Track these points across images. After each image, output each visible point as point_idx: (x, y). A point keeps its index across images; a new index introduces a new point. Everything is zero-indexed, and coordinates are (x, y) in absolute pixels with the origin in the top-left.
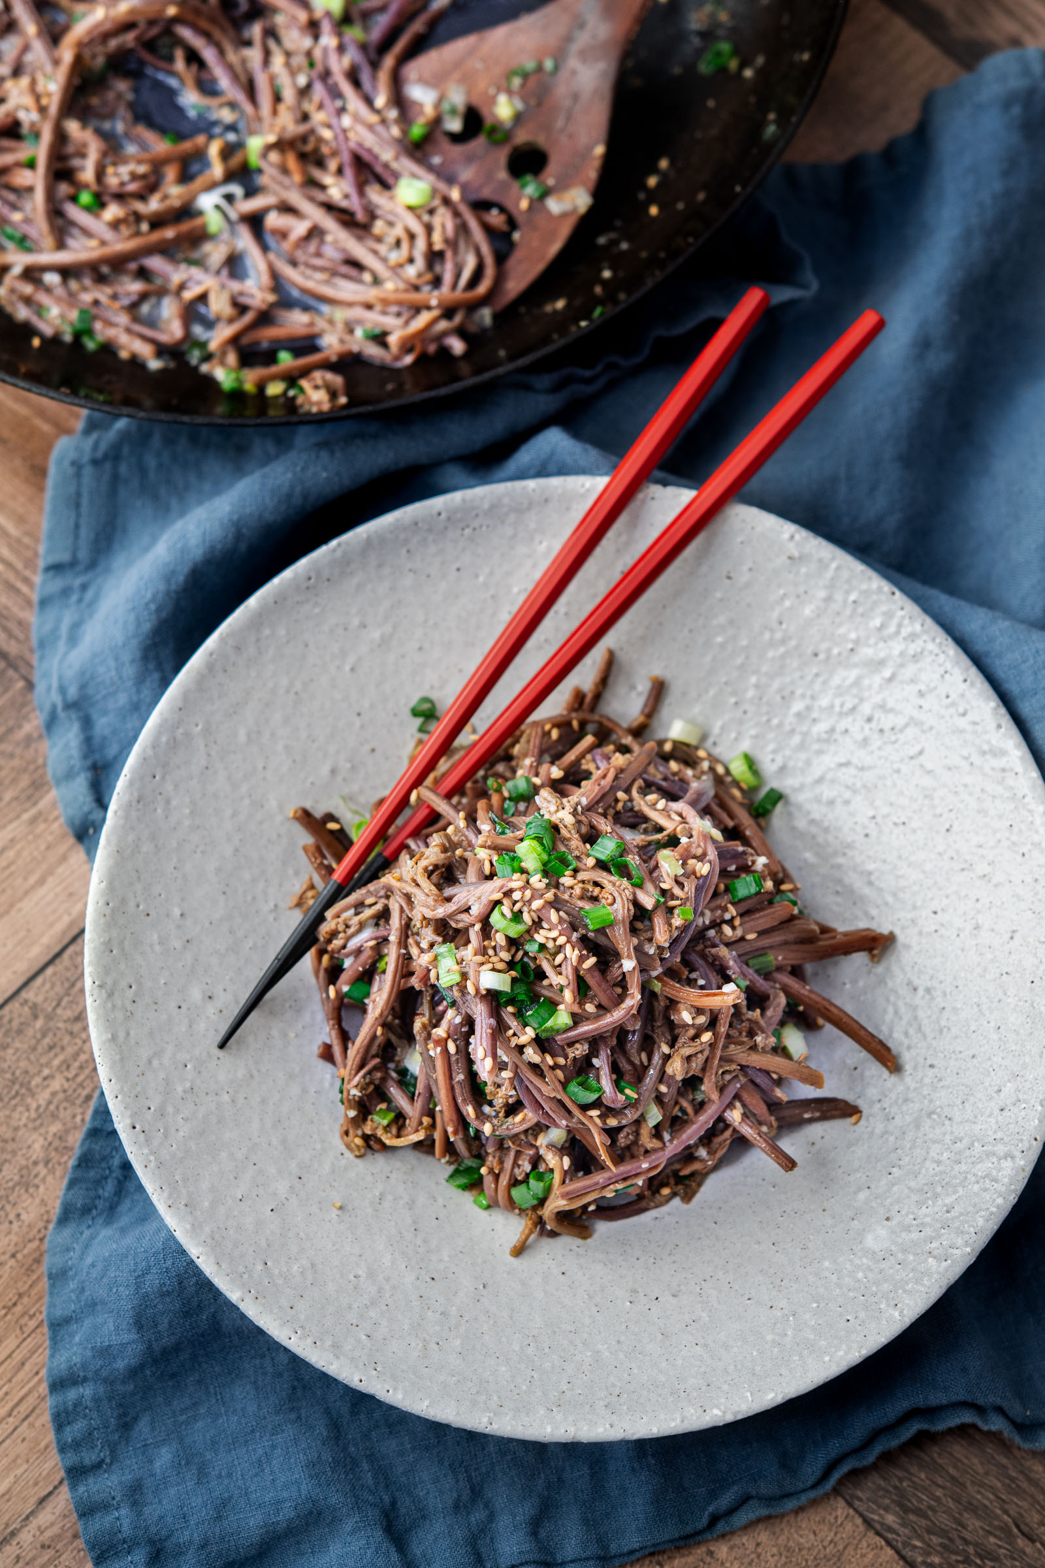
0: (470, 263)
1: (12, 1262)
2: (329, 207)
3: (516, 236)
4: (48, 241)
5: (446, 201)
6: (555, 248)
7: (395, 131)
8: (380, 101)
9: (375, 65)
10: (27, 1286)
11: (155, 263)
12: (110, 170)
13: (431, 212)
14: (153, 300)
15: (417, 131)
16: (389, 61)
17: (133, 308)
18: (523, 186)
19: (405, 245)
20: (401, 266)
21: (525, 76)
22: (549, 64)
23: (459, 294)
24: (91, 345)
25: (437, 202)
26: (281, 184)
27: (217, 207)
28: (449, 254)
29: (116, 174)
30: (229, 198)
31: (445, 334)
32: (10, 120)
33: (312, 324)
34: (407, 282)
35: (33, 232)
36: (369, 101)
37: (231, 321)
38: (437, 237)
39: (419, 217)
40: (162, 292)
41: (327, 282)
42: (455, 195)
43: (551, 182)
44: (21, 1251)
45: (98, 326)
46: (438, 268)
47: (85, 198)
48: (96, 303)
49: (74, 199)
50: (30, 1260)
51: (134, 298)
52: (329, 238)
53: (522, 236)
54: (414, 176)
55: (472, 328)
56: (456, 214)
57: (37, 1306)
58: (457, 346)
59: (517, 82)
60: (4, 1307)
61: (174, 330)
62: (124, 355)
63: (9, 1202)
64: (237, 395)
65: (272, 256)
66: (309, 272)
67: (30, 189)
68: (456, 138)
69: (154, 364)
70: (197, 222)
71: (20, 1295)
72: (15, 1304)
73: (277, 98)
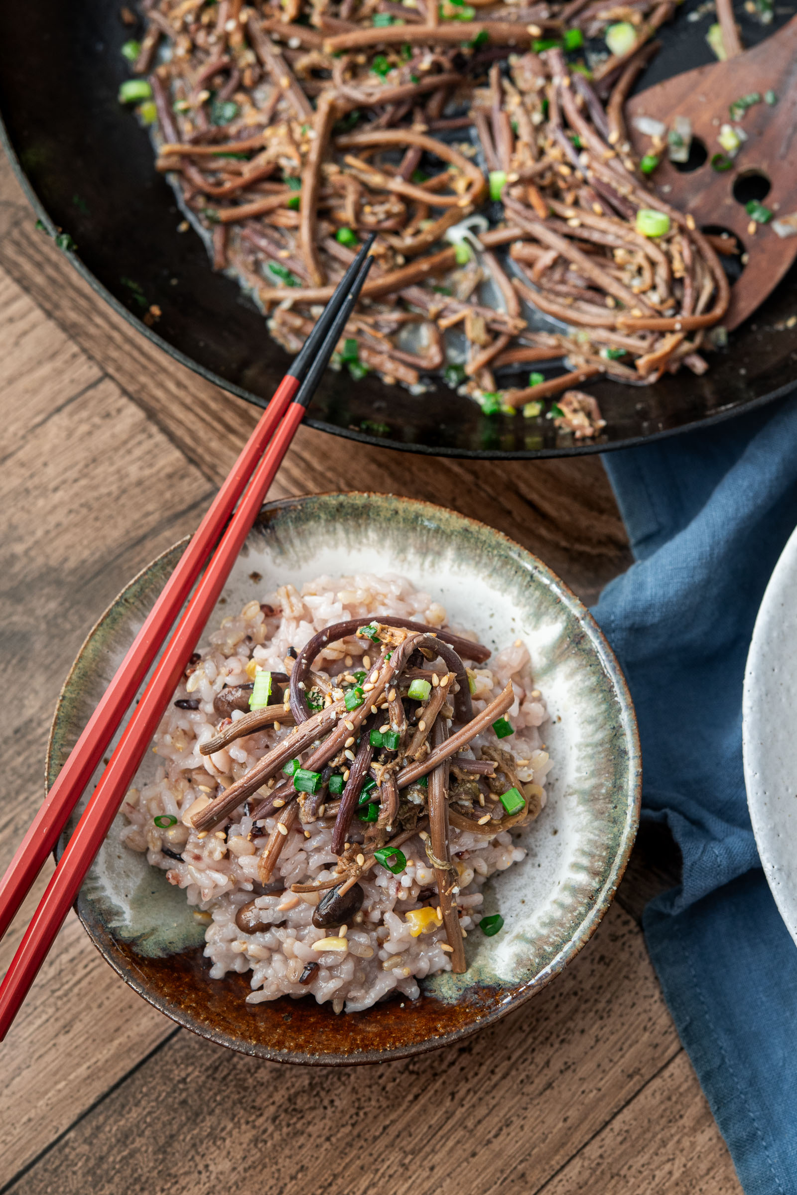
0: (708, 288)
1: (327, 1145)
2: (570, 237)
3: (745, 258)
4: (314, 277)
5: (683, 230)
6: (782, 270)
7: (629, 165)
8: (613, 137)
9: (605, 103)
10: (341, 1168)
11: (413, 293)
12: (367, 209)
13: (669, 241)
14: (410, 327)
15: (648, 163)
16: (617, 98)
17: (393, 335)
18: (751, 212)
19: (647, 273)
20: (644, 292)
21: (747, 107)
22: (769, 98)
23: (698, 316)
24: (357, 373)
25: (674, 231)
26: (526, 218)
27: (466, 239)
28: (687, 281)
29: (374, 214)
30: (474, 229)
31: (688, 354)
32: (271, 166)
33: (559, 346)
34: (652, 308)
35: (298, 267)
36: (602, 136)
37: (484, 347)
38: (677, 265)
39: (658, 246)
40: (418, 321)
41: (570, 306)
42: (691, 224)
43: (776, 206)
44: (335, 1135)
45: (364, 354)
46: (678, 293)
47: (344, 235)
48: (360, 332)
49: (334, 236)
50: (343, 1144)
51: (394, 326)
52: (573, 267)
53: (750, 259)
54: (652, 208)
55: (709, 347)
56: (692, 241)
57: (351, 1186)
58: (699, 365)
59: (739, 113)
60: (320, 1187)
61: (432, 356)
62: (388, 380)
63: (323, 1089)
64: (497, 417)
65: (516, 281)
66: (552, 297)
67: (296, 228)
68: (681, 167)
69: (417, 389)
70: (448, 253)
71: (335, 1176)
72: (330, 1185)
73: (515, 137)
